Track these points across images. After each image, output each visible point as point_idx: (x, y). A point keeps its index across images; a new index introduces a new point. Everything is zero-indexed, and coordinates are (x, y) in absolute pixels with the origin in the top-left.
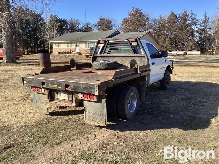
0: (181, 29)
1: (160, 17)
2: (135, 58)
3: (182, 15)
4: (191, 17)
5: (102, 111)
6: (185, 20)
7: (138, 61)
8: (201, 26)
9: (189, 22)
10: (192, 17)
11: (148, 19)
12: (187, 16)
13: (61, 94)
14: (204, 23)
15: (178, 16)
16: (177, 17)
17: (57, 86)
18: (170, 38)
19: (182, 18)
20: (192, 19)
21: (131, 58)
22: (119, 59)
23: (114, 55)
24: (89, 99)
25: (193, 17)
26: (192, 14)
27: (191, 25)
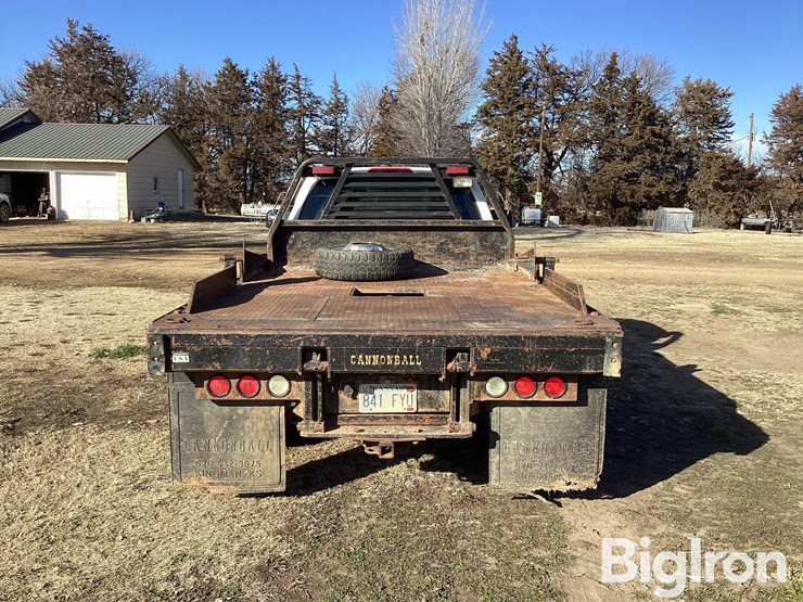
0: (268, 127)
1: (182, 73)
2: (462, 233)
3: (264, 77)
4: (296, 87)
5: (586, 435)
6: (276, 96)
7: (474, 243)
8: (326, 124)
9: (292, 104)
10: (299, 88)
11: (132, 76)
12: (280, 80)
13: (378, 392)
14: (333, 112)
15: (250, 78)
16: (248, 81)
17: (401, 359)
18: (231, 156)
19: (268, 87)
20: (299, 93)
21: (445, 233)
22: (394, 237)
23: (377, 223)
24: (540, 396)
25: (301, 86)
26: (298, 77)
27: (297, 116)
